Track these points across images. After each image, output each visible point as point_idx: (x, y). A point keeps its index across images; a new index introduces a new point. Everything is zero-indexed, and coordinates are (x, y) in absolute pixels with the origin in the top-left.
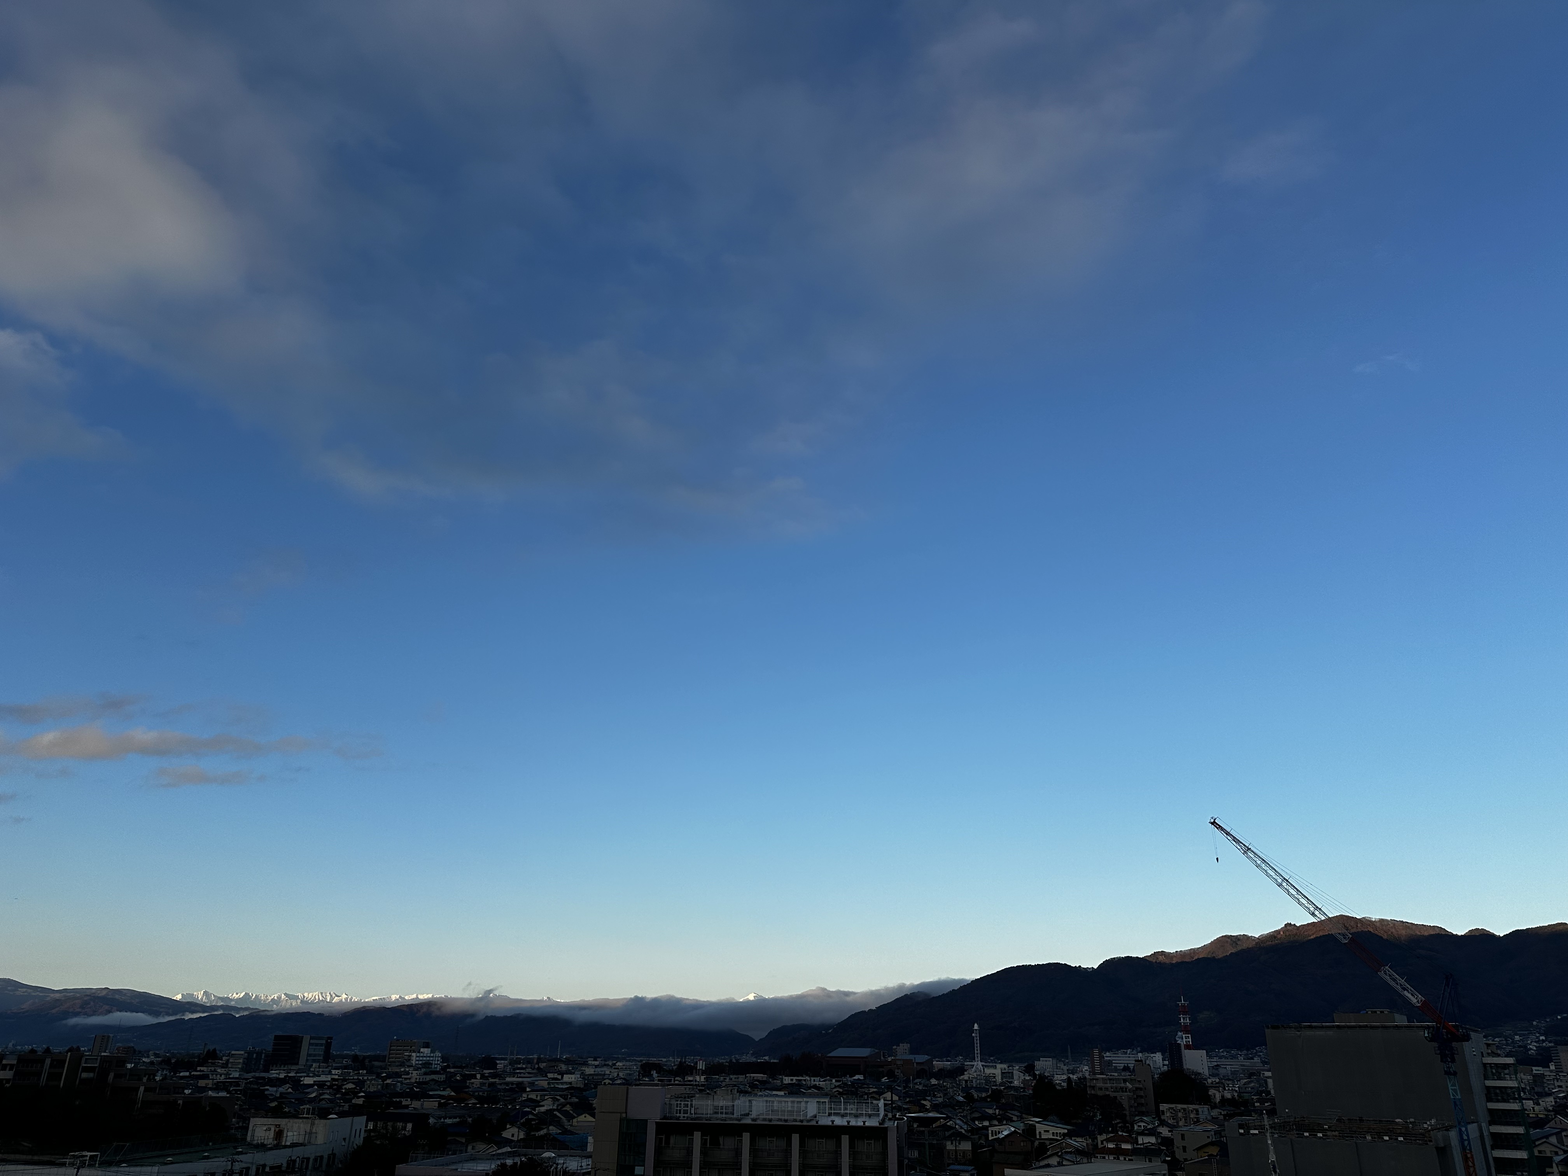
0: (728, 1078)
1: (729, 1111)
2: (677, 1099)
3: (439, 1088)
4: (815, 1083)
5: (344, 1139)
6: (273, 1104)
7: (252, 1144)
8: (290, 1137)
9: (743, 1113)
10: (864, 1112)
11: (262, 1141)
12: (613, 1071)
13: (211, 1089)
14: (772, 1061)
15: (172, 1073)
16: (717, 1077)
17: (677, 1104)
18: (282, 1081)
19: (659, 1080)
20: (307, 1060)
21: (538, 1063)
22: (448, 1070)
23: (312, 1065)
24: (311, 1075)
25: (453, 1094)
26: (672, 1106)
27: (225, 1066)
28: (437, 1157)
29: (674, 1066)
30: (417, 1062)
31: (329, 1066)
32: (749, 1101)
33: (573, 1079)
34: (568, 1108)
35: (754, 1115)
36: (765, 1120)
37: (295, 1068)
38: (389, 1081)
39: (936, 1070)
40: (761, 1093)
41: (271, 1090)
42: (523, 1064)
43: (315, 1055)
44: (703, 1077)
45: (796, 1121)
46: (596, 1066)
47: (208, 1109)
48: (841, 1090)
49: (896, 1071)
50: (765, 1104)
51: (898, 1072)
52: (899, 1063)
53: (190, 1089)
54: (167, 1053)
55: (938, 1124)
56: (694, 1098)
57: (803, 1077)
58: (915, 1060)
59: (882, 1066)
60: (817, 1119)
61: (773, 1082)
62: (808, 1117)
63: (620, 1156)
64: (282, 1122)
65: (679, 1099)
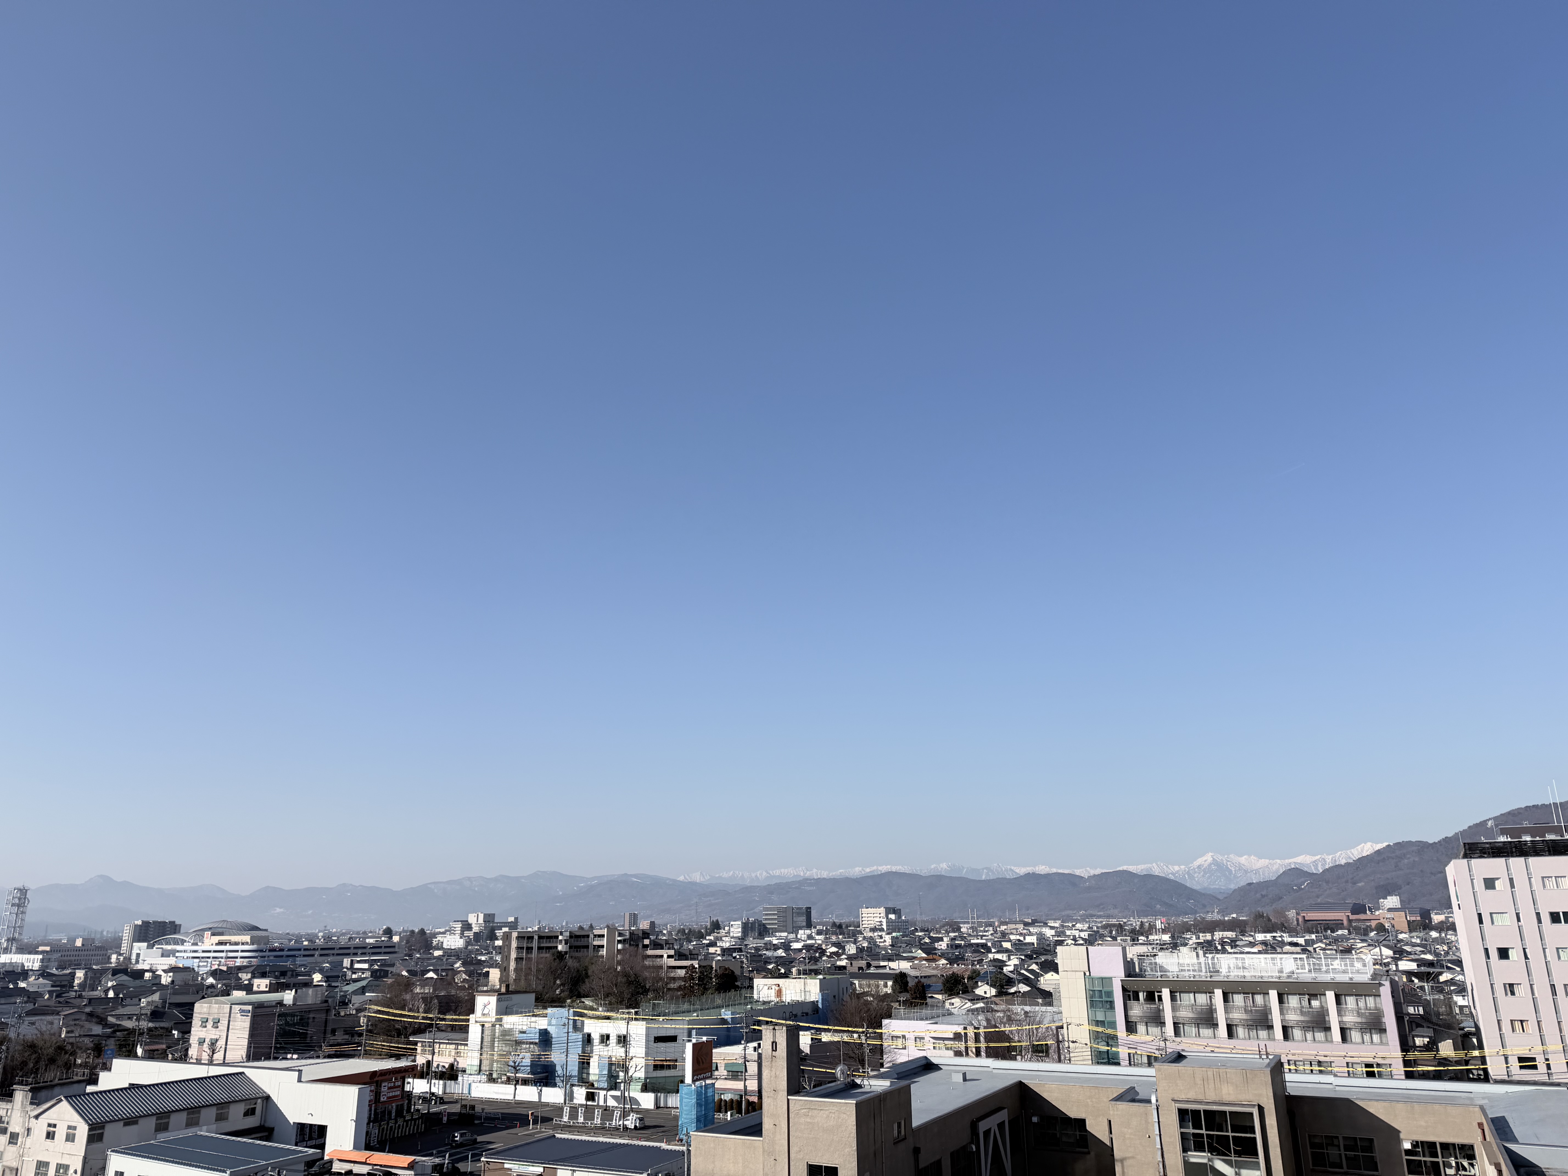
0: (1194, 936)
1: (1196, 968)
2: (1140, 957)
3: (910, 950)
4: (1291, 939)
5: (834, 996)
6: (770, 967)
7: (759, 1002)
8: (789, 995)
9: (1212, 970)
10: (1349, 968)
11: (769, 999)
12: (1074, 932)
13: (719, 955)
14: (1240, 918)
15: (687, 943)
16: (1181, 935)
18: (776, 948)
19: (1122, 940)
20: (793, 928)
21: (999, 926)
22: (917, 934)
23: (798, 933)
24: (799, 941)
25: (924, 955)
27: (728, 935)
28: (917, 1012)
29: (1136, 925)
30: (888, 927)
31: (812, 933)
32: (1217, 958)
33: (1035, 941)
34: (1034, 967)
35: (1224, 972)
36: (1237, 976)
37: (784, 936)
38: (865, 945)
39: (1436, 922)
40: (1232, 951)
41: (769, 953)
42: (986, 927)
43: (799, 924)
45: (1272, 978)
46: (1057, 928)
47: (717, 972)
48: (1323, 946)
49: (1387, 925)
50: (1235, 962)
54: (682, 925)
55: (1442, 978)
56: (1157, 957)
57: (1277, 933)
59: (1370, 920)
60: (1295, 975)
61: (1244, 939)
62: (1285, 972)
63: (1090, 1011)
64: (781, 981)
65: (1142, 958)
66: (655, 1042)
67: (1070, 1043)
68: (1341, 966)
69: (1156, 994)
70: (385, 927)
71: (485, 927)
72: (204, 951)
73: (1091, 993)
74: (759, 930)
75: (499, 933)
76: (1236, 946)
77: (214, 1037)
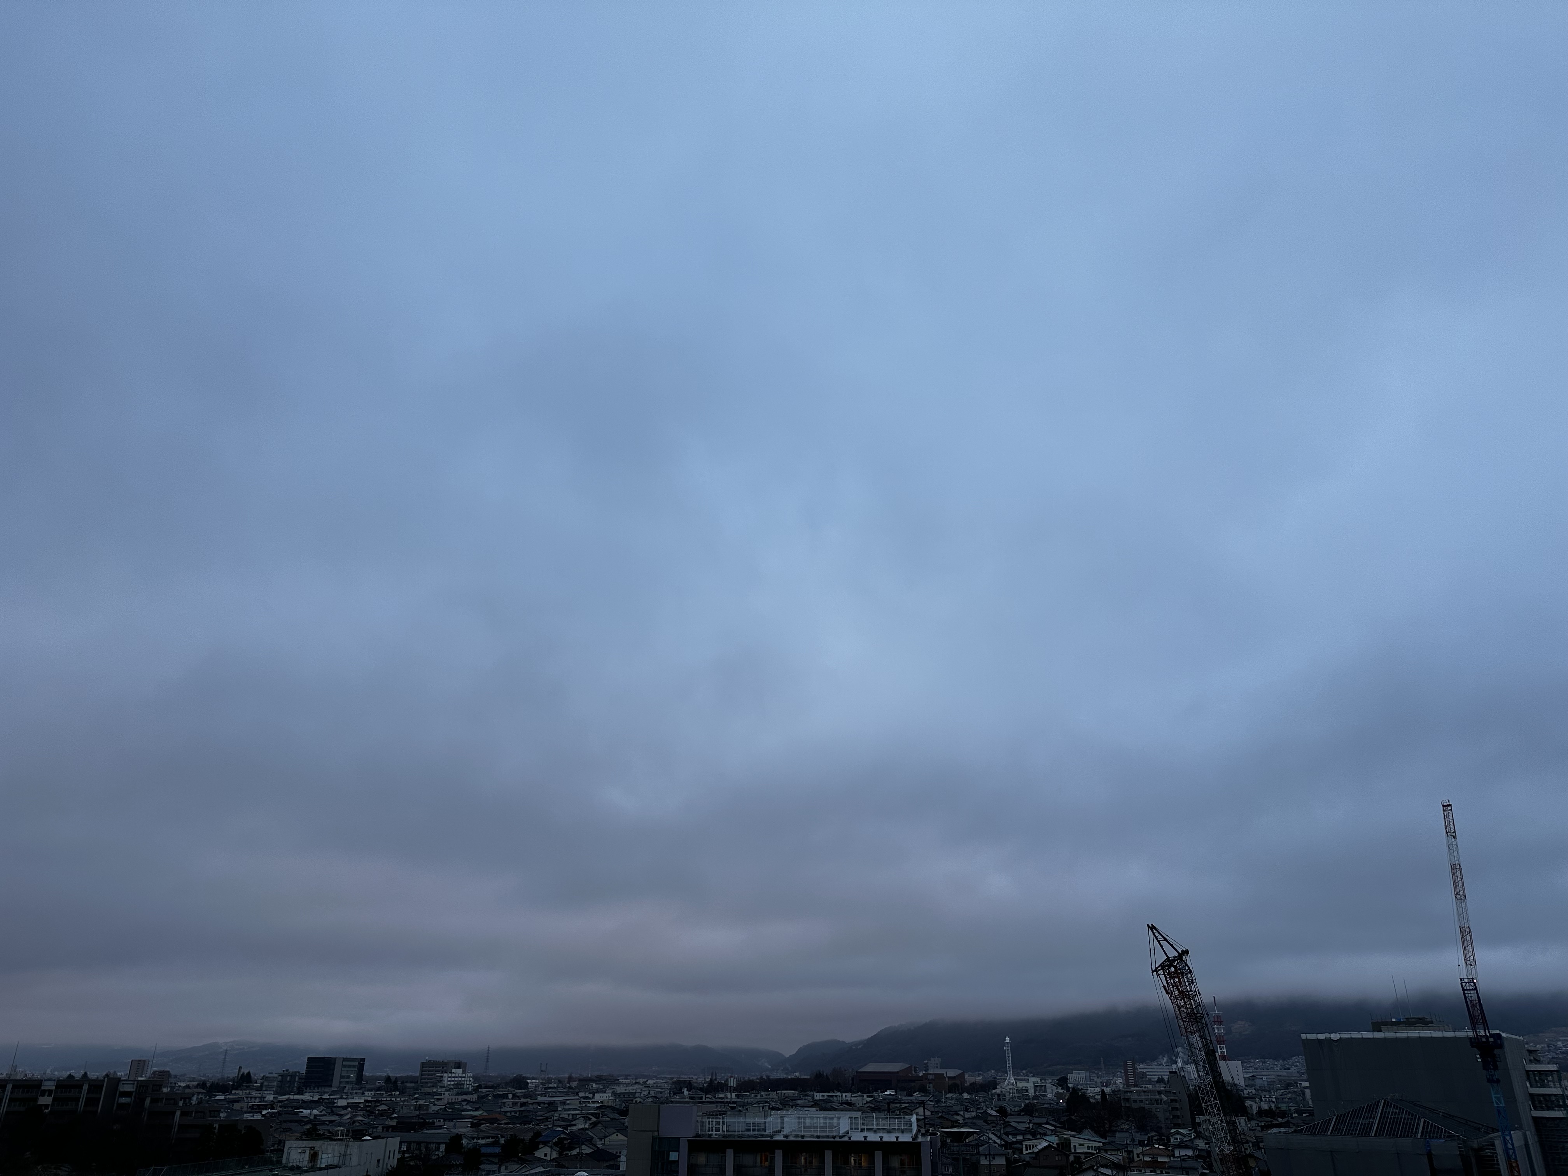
0: (759, 1095)
1: (761, 1128)
2: (709, 1117)
3: (471, 1108)
4: (846, 1099)
5: (378, 1161)
6: (308, 1127)
7: (287, 1167)
8: (325, 1159)
9: (775, 1130)
10: (897, 1128)
11: (298, 1164)
12: (644, 1089)
13: (246, 1112)
14: (802, 1077)
15: (208, 1097)
16: (748, 1094)
17: (709, 1122)
18: (315, 1104)
19: (690, 1098)
20: (340, 1082)
21: (569, 1082)
22: (480, 1090)
23: (346, 1087)
24: (344, 1097)
25: (485, 1114)
26: (704, 1124)
27: (260, 1089)
29: (705, 1083)
30: (449, 1083)
31: (361, 1088)
32: (781, 1117)
33: (604, 1098)
34: (600, 1127)
35: (786, 1131)
36: (797, 1136)
37: (328, 1091)
38: (422, 1102)
39: (968, 1084)
40: (792, 1110)
41: (306, 1112)
42: (555, 1083)
43: (348, 1077)
44: (734, 1095)
45: (829, 1138)
46: (628, 1085)
47: (243, 1132)
48: (873, 1106)
49: (928, 1085)
50: (797, 1121)
51: (930, 1087)
52: (930, 1077)
53: (226, 1112)
54: (203, 1077)
55: (971, 1138)
56: (725, 1115)
57: (834, 1092)
58: (947, 1075)
59: (913, 1081)
60: (850, 1135)
61: (803, 1098)
62: (841, 1132)
64: (317, 1144)
65: (711, 1117)
68: (890, 1126)
73: (655, 1154)
74: (299, 1083)
76: (797, 1105)
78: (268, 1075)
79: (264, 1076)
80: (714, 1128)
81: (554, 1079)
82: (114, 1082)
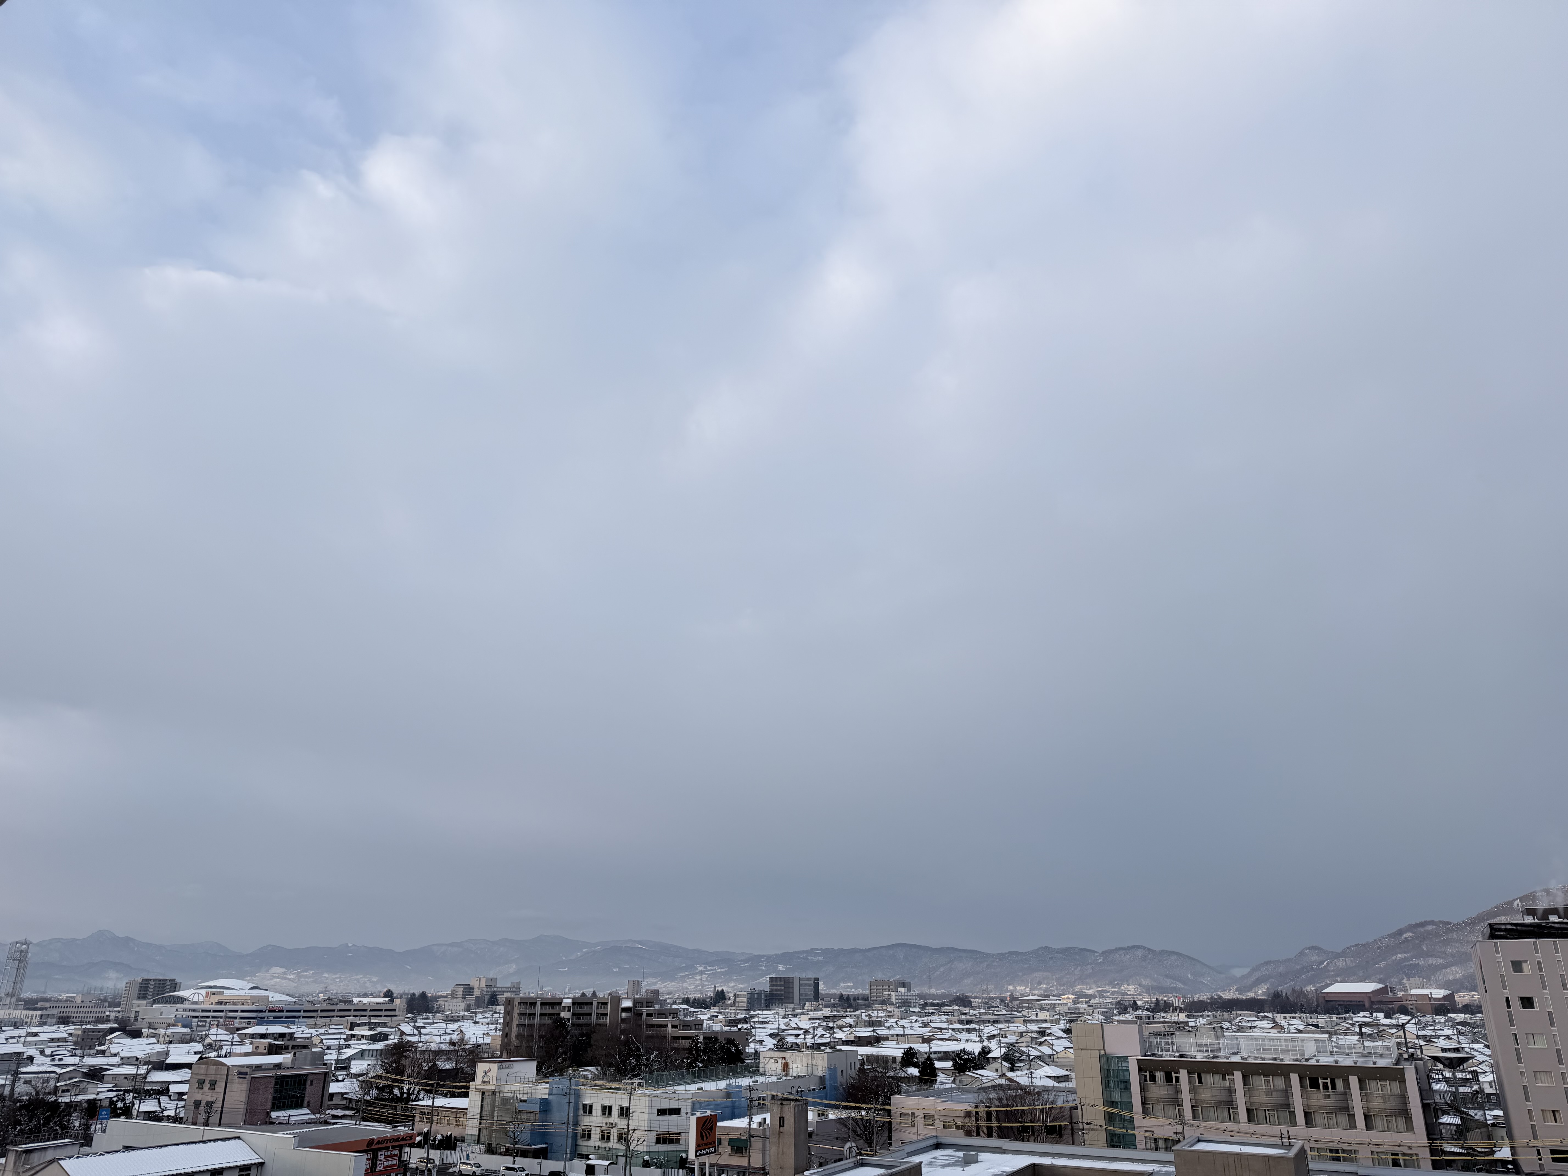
0: (1212, 1016)
1: (1215, 1049)
2: (1156, 1036)
5: (842, 1071)
7: (764, 1075)
8: (796, 1069)
9: (1230, 1051)
10: (1373, 1052)
11: (773, 1072)
13: (724, 1026)
14: (1259, 998)
15: (692, 1012)
16: (1198, 1014)
17: (1157, 1042)
19: (1137, 1018)
20: (800, 999)
21: (1011, 1001)
22: (926, 1008)
23: (805, 1004)
24: (807, 1013)
26: (1153, 1045)
27: (733, 1005)
28: (927, 1089)
29: (1152, 1003)
30: (897, 1001)
31: (820, 1005)
35: (1243, 1053)
36: (1257, 1058)
39: (1460, 1005)
42: (997, 1002)
43: (806, 995)
44: (1184, 1015)
45: (1293, 1060)
49: (1409, 1007)
50: (1254, 1043)
51: (1414, 1008)
52: (1412, 998)
54: (686, 995)
56: (1174, 1036)
57: (1296, 1013)
58: (1431, 995)
59: (1391, 1002)
60: (1317, 1058)
62: (1306, 1055)
63: (1105, 1092)
64: (787, 1054)
65: (1159, 1037)
66: (658, 1115)
67: (1084, 1125)
68: (1364, 1049)
69: (1174, 1075)
70: (386, 990)
71: (487, 991)
72: (203, 1011)
73: (1106, 1072)
74: (765, 1000)
75: (501, 998)
76: (1255, 1027)
77: (210, 1099)
78: (738, 993)
79: (735, 994)
80: (1163, 1049)
81: (997, 998)
82: (617, 999)
